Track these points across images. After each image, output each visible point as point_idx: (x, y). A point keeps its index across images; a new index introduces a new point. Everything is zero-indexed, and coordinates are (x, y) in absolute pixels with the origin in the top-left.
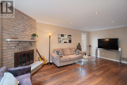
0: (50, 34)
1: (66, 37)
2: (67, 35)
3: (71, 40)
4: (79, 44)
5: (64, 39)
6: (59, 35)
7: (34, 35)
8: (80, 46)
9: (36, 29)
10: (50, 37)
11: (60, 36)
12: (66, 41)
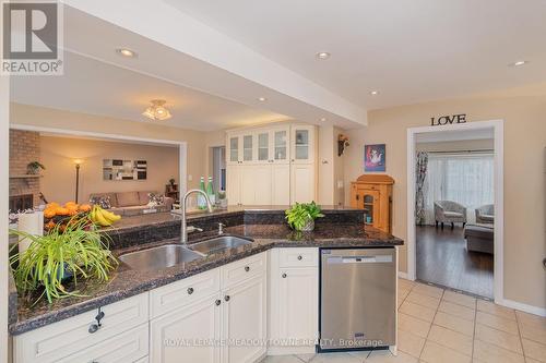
0: (78, 162)
1: (129, 166)
2: (132, 162)
3: (145, 173)
4: (172, 181)
5: (122, 171)
6: (105, 161)
7: (34, 165)
8: (175, 187)
9: (38, 151)
10: (78, 168)
11: (110, 165)
12: (129, 176)
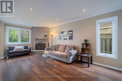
2: (67, 32)
3: (71, 36)
5: (63, 36)
6: (59, 33)
10: (52, 36)
12: (65, 38)
